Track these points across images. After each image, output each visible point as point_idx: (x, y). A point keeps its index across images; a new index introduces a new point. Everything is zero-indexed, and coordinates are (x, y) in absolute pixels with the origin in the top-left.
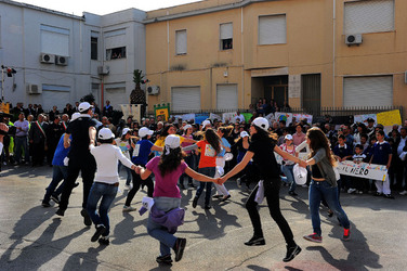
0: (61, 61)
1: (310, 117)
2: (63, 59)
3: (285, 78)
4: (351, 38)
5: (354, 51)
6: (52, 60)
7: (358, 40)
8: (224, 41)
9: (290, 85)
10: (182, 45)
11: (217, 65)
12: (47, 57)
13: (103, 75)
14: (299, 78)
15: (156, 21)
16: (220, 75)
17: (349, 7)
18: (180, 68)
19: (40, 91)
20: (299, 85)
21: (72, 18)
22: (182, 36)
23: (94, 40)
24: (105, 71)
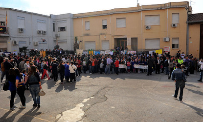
0: (44, 33)
1: (135, 52)
2: (45, 32)
3: (126, 39)
4: (147, 27)
5: (148, 31)
6: (42, 33)
7: (149, 28)
8: (103, 26)
9: (127, 41)
10: (88, 26)
11: (101, 34)
12: (40, 32)
13: (57, 37)
14: (130, 39)
15: (78, 18)
16: (103, 37)
17: (146, 17)
18: (88, 35)
19: (38, 44)
20: (130, 41)
21: (47, 16)
22: (88, 24)
23: (54, 24)
24: (58, 36)
